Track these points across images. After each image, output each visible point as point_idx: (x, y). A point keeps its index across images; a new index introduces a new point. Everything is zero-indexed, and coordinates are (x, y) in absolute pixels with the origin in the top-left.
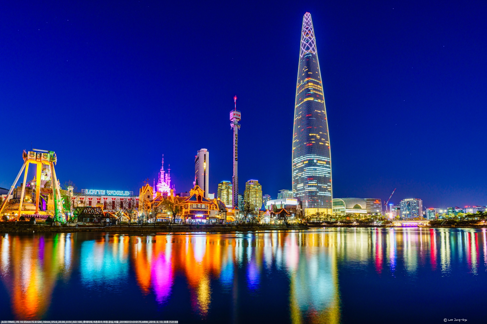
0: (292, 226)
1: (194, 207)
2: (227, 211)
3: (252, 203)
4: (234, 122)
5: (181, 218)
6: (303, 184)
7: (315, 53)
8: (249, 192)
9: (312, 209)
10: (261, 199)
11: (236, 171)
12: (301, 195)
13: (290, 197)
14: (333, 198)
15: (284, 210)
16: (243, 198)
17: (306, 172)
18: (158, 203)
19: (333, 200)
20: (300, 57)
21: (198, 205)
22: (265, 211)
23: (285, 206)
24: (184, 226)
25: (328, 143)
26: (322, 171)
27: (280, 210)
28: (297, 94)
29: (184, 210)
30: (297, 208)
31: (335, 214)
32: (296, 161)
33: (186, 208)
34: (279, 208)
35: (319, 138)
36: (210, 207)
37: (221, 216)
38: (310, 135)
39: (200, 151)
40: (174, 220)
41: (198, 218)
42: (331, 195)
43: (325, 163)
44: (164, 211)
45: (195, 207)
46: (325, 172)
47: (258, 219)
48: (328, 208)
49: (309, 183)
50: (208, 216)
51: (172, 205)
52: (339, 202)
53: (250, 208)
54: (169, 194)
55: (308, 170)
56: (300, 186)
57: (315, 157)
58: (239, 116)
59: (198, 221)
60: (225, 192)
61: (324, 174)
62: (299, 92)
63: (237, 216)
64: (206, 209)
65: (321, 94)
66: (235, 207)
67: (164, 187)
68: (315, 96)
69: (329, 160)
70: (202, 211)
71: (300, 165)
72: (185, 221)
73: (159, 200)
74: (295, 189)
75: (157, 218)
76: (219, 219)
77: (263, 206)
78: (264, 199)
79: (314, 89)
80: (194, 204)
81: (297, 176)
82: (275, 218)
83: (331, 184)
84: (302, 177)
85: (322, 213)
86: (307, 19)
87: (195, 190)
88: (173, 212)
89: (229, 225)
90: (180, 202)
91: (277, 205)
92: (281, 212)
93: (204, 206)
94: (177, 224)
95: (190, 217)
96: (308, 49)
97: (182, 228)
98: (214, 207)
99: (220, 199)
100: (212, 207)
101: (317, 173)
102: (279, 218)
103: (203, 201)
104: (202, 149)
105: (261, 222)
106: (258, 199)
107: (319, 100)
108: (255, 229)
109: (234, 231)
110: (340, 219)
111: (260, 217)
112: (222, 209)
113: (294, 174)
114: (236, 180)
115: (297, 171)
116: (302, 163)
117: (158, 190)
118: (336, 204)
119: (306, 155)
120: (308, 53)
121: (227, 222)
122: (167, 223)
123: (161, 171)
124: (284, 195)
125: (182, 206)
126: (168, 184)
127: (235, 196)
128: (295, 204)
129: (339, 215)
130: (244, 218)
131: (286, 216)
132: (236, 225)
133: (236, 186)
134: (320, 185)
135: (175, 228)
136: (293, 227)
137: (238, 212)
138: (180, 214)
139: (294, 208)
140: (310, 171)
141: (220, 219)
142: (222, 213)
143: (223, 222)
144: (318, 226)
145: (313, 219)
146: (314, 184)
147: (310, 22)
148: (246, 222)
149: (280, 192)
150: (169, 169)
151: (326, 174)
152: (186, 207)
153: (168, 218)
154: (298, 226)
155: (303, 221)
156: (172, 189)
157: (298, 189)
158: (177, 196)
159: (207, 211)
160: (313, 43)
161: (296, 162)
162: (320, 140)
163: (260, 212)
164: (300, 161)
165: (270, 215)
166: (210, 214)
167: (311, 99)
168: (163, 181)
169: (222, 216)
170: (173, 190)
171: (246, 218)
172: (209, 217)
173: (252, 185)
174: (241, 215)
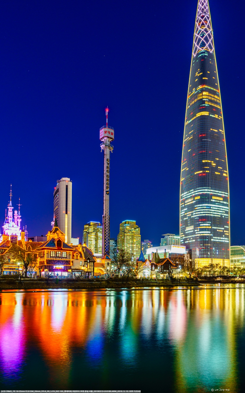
0: (178, 281)
1: (52, 256)
2: (95, 262)
3: (128, 250)
4: (105, 142)
5: (36, 270)
6: (193, 226)
7: (213, 51)
8: (124, 237)
9: (205, 259)
10: (139, 245)
11: (107, 208)
12: (190, 241)
13: (177, 243)
14: (231, 246)
15: (168, 260)
16: (116, 243)
17: (197, 211)
18: (4, 249)
19: (231, 248)
20: (193, 56)
21: (57, 252)
22: (144, 261)
23: (170, 254)
24: (39, 280)
25: (226, 173)
26: (217, 210)
27: (163, 260)
28: (188, 106)
29: (39, 260)
30: (186, 258)
31: (233, 267)
32: (184, 196)
33: (41, 257)
34: (162, 257)
35: (214, 167)
36: (73, 256)
37: (87, 267)
38: (204, 161)
39: (60, 181)
40: (26, 272)
41: (57, 270)
42: (228, 241)
43: (222, 199)
44: (12, 260)
45: (54, 256)
46: (221, 211)
47: (136, 272)
48: (224, 258)
49: (201, 225)
50: (70, 268)
51: (23, 252)
52: (238, 250)
53: (125, 257)
54: (19, 238)
55: (200, 208)
56: (190, 228)
57: (209, 191)
58: (112, 134)
59: (58, 275)
60: (93, 236)
61: (220, 214)
62: (191, 104)
63: (108, 268)
64: (68, 258)
65: (218, 107)
66: (105, 255)
67: (12, 228)
68: (211, 109)
69: (227, 196)
70: (63, 261)
71: (190, 202)
72: (40, 274)
73: (5, 246)
74: (183, 233)
75: (3, 270)
76: (84, 272)
77: (142, 255)
78: (144, 245)
79: (210, 101)
80: (52, 252)
81: (185, 216)
82: (156, 270)
83: (229, 227)
84: (192, 217)
85: (217, 265)
86: (203, 5)
87: (54, 233)
88: (24, 262)
89: (98, 280)
90: (33, 248)
91: (160, 253)
92: (164, 263)
93: (65, 254)
94: (30, 278)
95: (47, 268)
96: (203, 45)
97: (37, 284)
98: (78, 256)
99: (86, 246)
100: (75, 256)
101: (212, 213)
102: (161, 271)
103: (64, 247)
104: (64, 179)
105: (139, 276)
106: (135, 246)
107: (216, 115)
108: (131, 285)
109: (103, 288)
110: (239, 272)
111: (137, 269)
112: (89, 259)
113: (182, 213)
114: (107, 220)
115: (186, 209)
116: (192, 199)
117: (5, 232)
118: (235, 253)
119: (198, 188)
120: (203, 51)
121: (95, 275)
122: (17, 276)
123: (8, 207)
124: (168, 241)
125: (36, 255)
126: (18, 225)
127: (106, 241)
128: (182, 253)
129: (239, 268)
130: (116, 270)
131: (171, 269)
132: (106, 279)
133: (107, 228)
134: (215, 228)
135: (27, 284)
136: (180, 283)
137: (110, 262)
138: (33, 265)
139: (180, 257)
140: (202, 210)
141: (86, 272)
142: (88, 264)
143: (90, 276)
144: (212, 281)
145: (205, 273)
146: (208, 227)
147: (207, 8)
148: (120, 276)
149: (163, 237)
150: (19, 205)
151: (223, 214)
152: (42, 255)
153: (18, 269)
154: (186, 281)
155: (192, 275)
156: (23, 231)
157: (186, 233)
158: (31, 241)
159: (70, 261)
160: (210, 37)
161: (185, 198)
162: (216, 169)
163: (137, 263)
164: (189, 196)
165: (150, 266)
166: (73, 265)
167: (206, 113)
168: (12, 221)
169: (89, 268)
170: (24, 233)
171: (119, 271)
172: (72, 269)
173: (128, 227)
174: (113, 266)
